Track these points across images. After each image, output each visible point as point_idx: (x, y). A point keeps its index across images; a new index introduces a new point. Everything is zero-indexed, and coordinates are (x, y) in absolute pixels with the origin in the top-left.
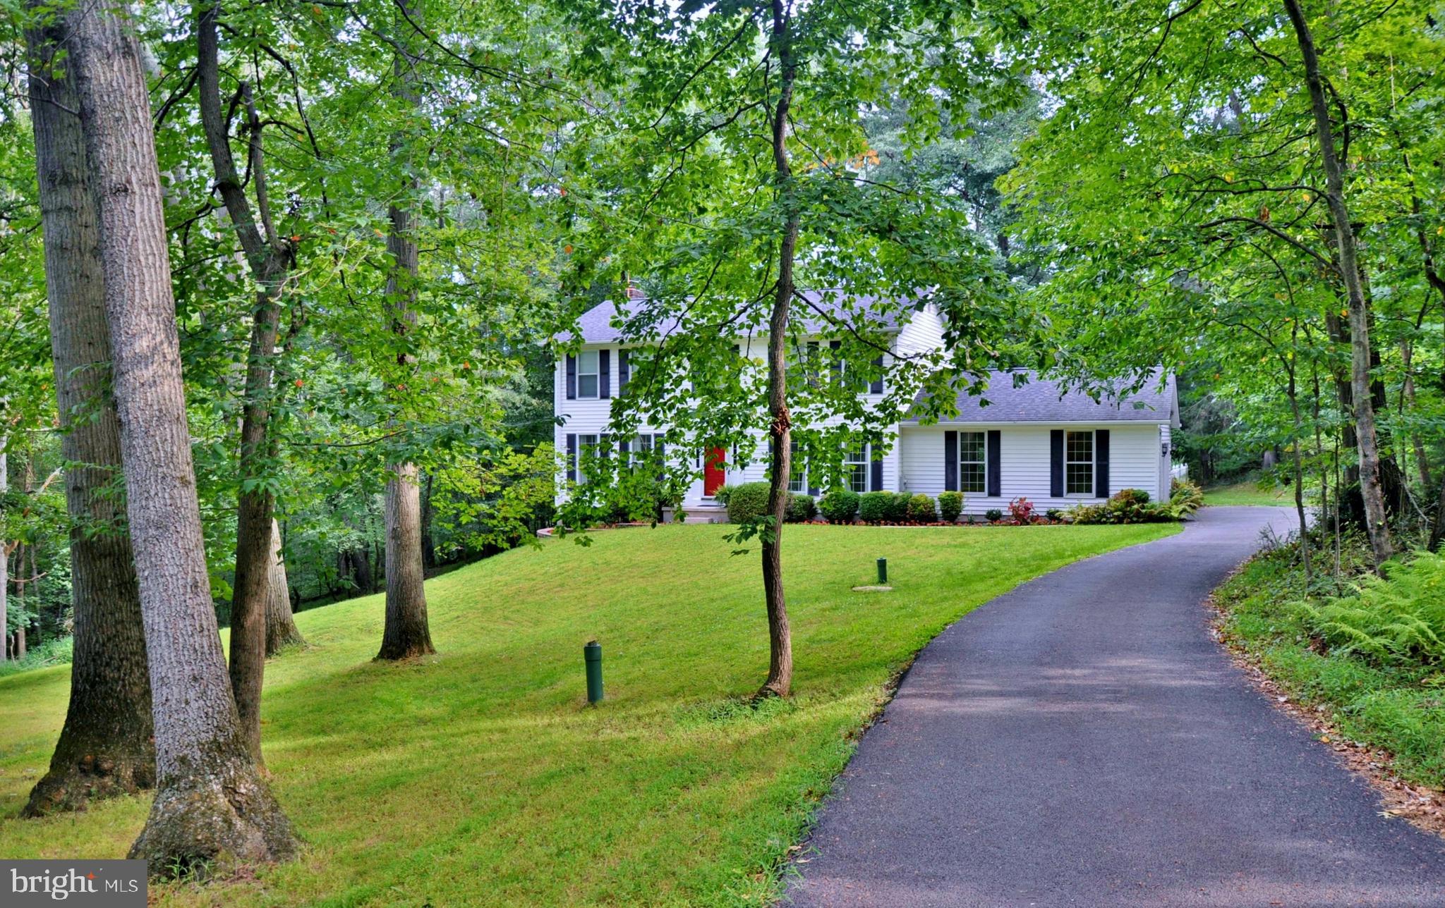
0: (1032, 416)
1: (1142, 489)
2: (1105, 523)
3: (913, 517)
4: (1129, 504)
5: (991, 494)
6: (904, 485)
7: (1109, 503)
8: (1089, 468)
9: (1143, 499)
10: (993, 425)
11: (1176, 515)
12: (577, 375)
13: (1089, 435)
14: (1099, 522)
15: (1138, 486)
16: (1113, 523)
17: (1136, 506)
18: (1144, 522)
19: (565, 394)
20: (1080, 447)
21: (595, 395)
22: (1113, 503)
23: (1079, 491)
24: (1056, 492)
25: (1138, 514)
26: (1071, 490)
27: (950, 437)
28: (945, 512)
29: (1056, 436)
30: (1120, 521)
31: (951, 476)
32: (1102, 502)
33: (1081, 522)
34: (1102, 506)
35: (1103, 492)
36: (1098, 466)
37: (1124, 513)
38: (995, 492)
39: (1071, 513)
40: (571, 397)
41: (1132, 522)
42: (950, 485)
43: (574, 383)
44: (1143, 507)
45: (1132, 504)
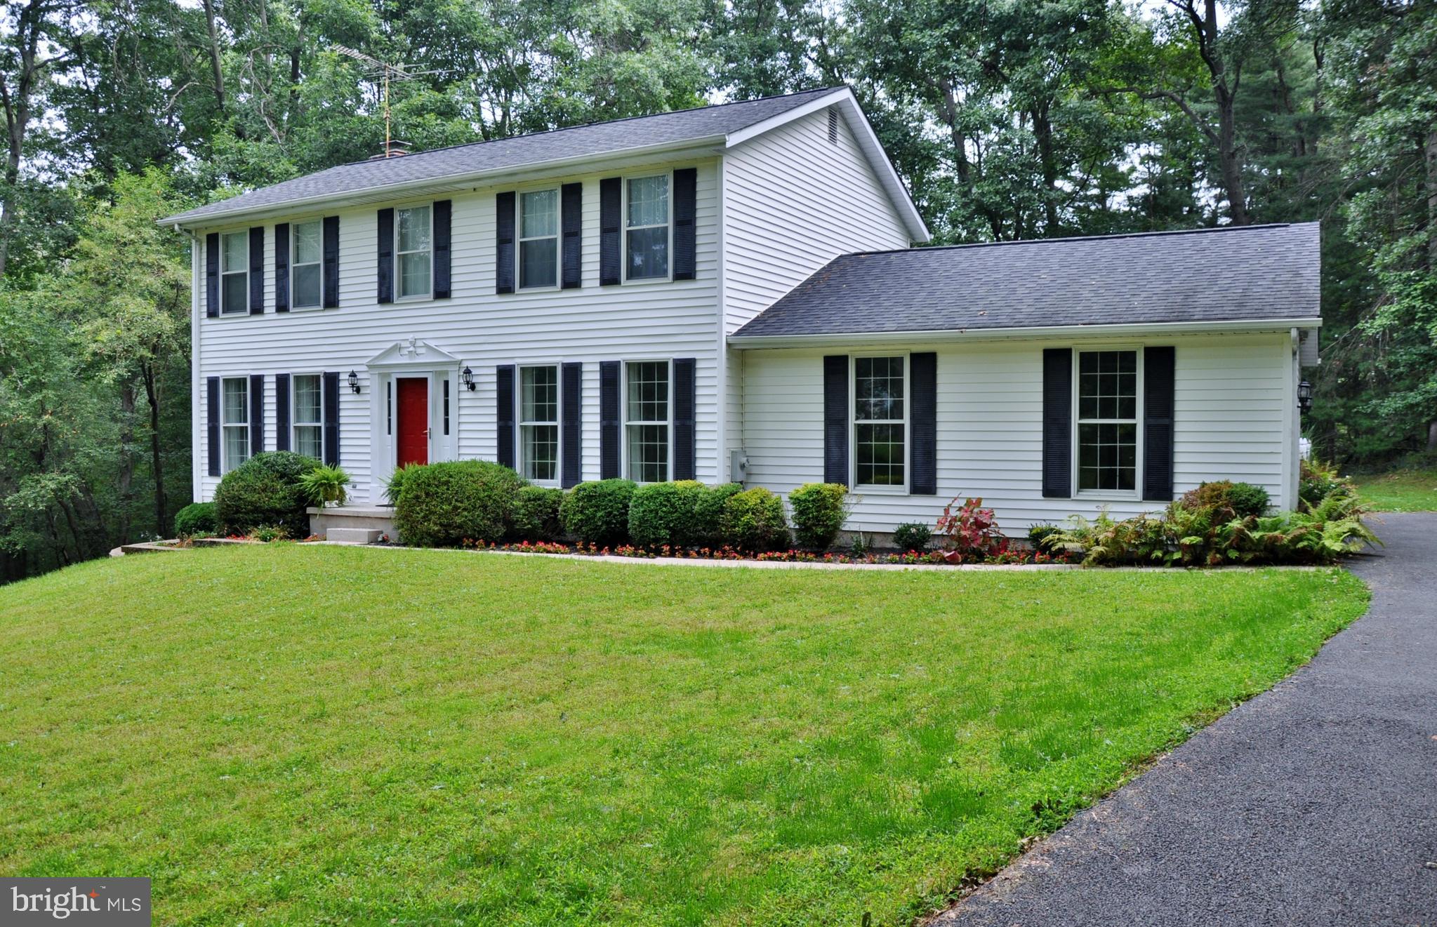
0: (1003, 320)
1: (1252, 481)
2: (1159, 563)
3: (732, 540)
4: (1219, 517)
5: (916, 490)
6: (743, 469)
7: (1171, 513)
8: (1130, 432)
9: (1253, 504)
10: (920, 340)
11: (1337, 546)
12: (221, 274)
13: (1129, 357)
14: (1147, 561)
15: (1241, 475)
16: (1177, 564)
17: (1236, 524)
18: (1255, 562)
19: (205, 309)
20: (1108, 386)
21: (243, 309)
22: (1181, 515)
23: (1108, 483)
24: (1055, 487)
25: (1241, 541)
26: (1085, 484)
27: (835, 367)
28: (804, 528)
29: (1055, 361)
30: (1196, 559)
31: (835, 451)
32: (1155, 512)
33: (1104, 561)
34: (1152, 520)
35: (1159, 487)
36: (1148, 427)
37: (1208, 538)
38: (925, 485)
39: (1082, 536)
40: (212, 314)
41: (1227, 562)
42: (834, 471)
43: (216, 289)
44: (1254, 527)
45: (1230, 518)
